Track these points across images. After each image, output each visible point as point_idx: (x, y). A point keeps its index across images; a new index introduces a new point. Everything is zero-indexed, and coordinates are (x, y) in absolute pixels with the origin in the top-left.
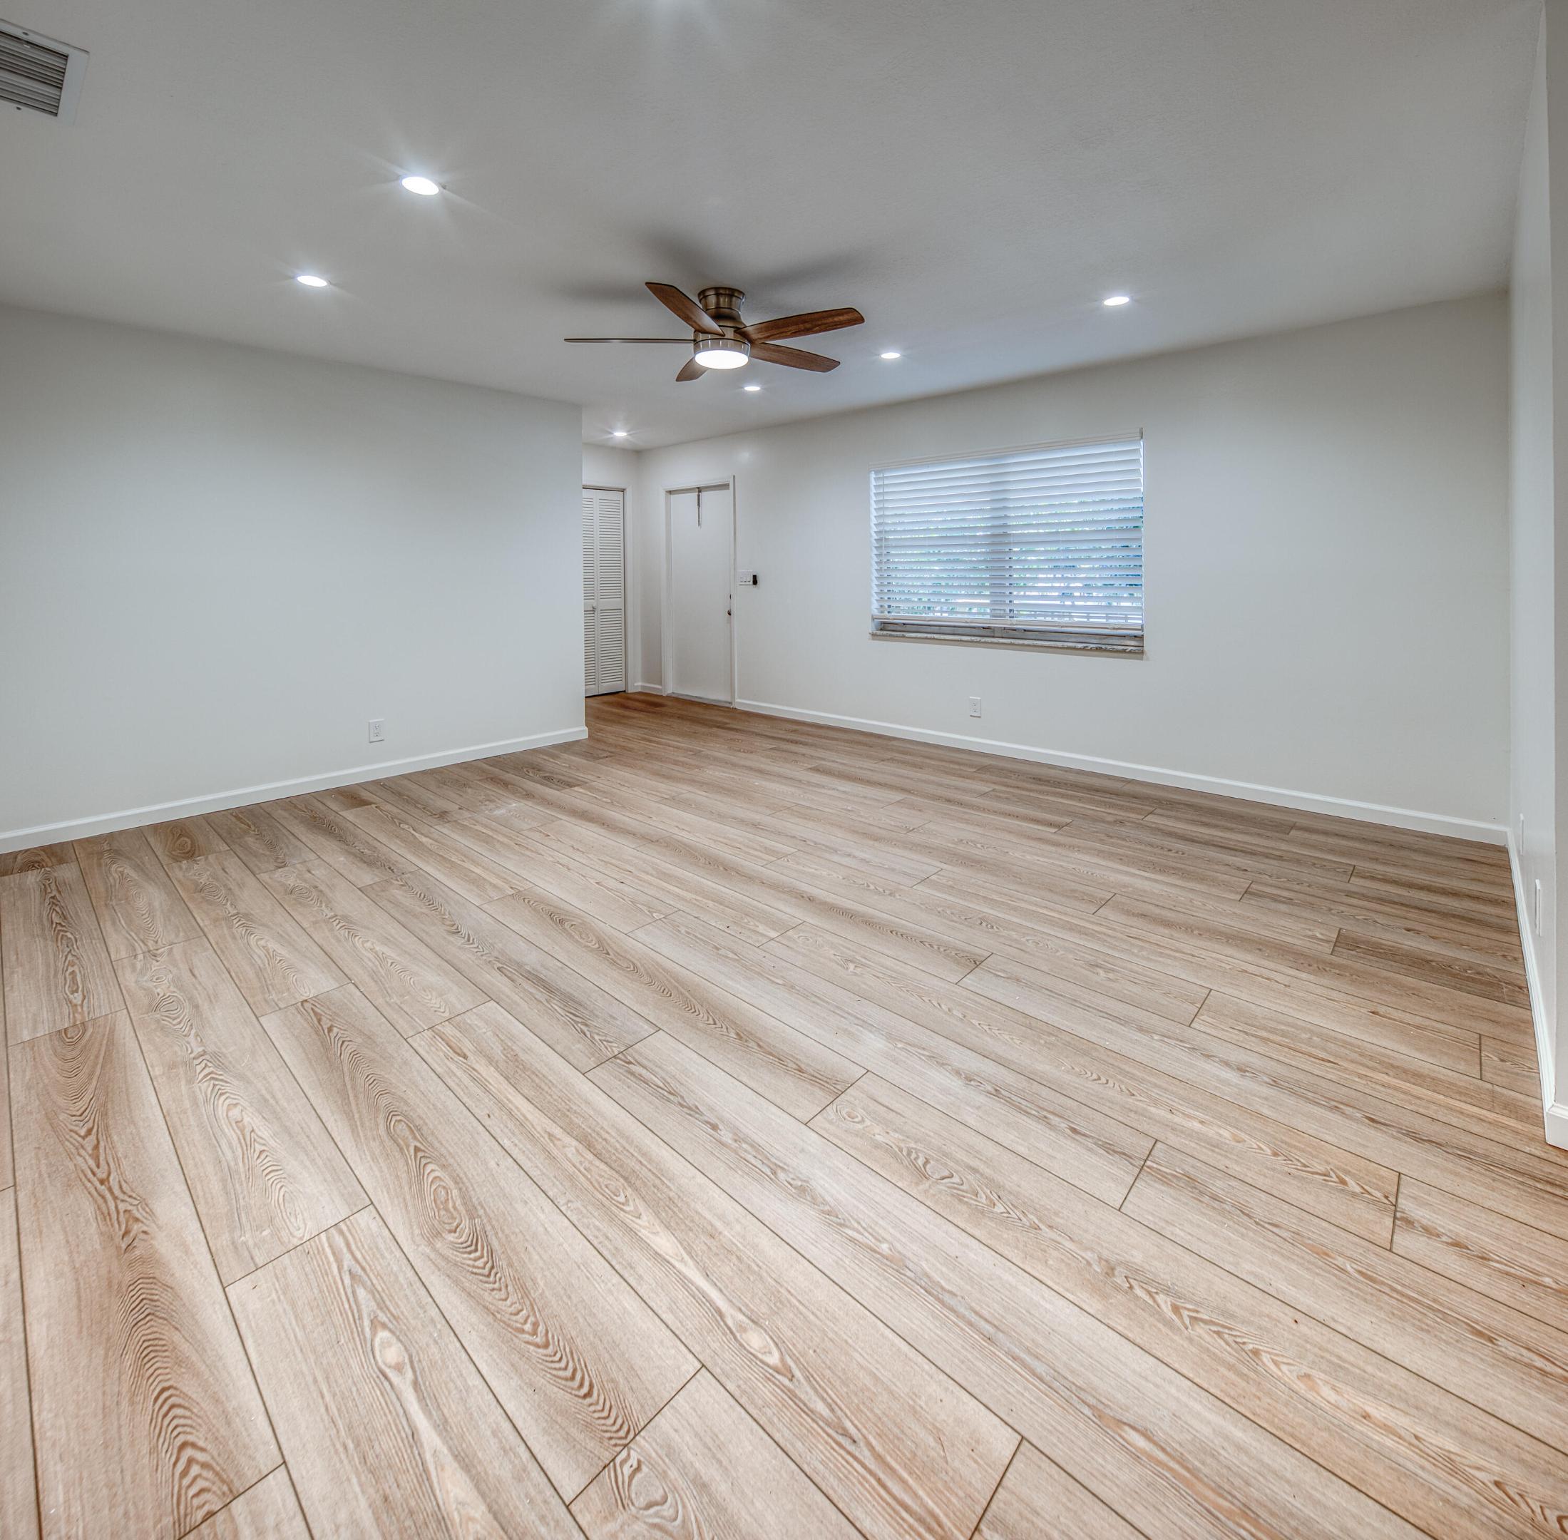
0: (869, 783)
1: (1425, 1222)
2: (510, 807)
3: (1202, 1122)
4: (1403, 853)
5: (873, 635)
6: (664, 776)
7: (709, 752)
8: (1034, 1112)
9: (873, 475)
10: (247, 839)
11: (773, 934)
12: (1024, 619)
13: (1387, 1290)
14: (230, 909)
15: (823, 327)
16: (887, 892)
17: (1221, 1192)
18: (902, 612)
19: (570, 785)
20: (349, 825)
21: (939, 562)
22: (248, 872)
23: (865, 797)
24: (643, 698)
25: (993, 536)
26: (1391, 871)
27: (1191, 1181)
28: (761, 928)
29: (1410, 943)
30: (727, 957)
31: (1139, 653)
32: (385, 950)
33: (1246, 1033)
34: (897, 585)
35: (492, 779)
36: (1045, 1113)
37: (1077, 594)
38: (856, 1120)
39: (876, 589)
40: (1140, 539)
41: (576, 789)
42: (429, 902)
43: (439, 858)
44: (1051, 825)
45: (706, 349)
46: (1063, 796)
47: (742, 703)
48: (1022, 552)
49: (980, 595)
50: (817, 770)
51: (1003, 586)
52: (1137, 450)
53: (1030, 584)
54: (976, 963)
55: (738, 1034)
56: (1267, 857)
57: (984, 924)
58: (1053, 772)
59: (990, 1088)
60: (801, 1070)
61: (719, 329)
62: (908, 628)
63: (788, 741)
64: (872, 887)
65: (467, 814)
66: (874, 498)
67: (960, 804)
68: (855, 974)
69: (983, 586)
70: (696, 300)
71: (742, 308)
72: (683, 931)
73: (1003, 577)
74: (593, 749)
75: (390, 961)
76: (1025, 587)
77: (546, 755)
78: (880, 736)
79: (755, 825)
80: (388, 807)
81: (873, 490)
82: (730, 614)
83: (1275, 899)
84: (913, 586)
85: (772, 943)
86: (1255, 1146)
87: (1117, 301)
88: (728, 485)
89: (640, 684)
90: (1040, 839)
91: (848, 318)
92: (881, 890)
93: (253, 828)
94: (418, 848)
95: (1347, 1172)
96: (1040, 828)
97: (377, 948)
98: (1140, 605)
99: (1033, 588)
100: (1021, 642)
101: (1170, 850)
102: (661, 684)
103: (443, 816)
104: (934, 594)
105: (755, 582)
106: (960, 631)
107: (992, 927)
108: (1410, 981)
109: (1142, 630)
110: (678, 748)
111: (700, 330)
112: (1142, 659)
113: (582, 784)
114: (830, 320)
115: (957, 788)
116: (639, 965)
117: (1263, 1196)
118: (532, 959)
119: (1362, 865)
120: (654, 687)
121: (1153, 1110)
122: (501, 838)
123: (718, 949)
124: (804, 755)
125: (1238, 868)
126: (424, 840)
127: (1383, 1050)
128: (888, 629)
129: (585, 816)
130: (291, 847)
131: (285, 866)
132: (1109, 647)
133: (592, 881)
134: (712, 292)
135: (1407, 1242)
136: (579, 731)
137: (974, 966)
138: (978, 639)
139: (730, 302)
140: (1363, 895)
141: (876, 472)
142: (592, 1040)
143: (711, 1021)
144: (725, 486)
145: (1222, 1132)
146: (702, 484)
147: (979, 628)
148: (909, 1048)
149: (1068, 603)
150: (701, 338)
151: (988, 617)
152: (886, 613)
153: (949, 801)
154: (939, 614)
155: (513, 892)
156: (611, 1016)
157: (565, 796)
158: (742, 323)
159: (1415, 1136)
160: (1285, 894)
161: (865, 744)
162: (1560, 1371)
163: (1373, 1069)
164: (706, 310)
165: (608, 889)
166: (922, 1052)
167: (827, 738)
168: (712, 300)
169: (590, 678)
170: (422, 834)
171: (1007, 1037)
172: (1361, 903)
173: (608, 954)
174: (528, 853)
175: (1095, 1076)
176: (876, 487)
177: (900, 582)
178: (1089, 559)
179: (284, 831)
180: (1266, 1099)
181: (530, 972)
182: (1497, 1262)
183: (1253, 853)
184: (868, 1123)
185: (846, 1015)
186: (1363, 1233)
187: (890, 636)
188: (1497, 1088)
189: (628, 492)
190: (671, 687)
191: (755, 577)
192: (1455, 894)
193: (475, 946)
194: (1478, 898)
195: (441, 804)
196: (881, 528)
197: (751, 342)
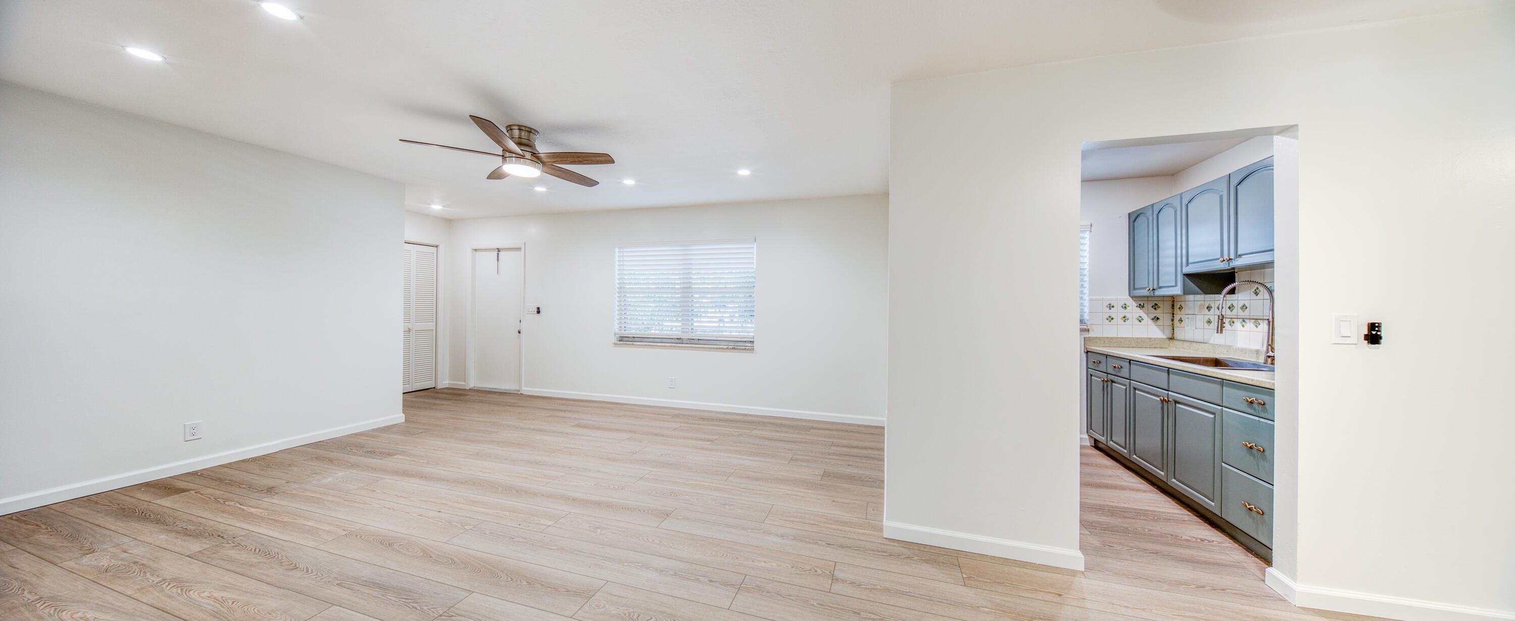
0: (611, 430)
1: (842, 578)
2: (337, 476)
3: (765, 562)
4: (851, 434)
5: (615, 344)
6: (469, 441)
7: (504, 422)
8: (693, 578)
9: (617, 250)
10: (37, 536)
11: (550, 523)
12: (698, 334)
13: (826, 607)
14: (29, 596)
15: (589, 162)
16: (620, 488)
17: (771, 589)
18: (633, 330)
19: (390, 455)
20: (165, 510)
21: (655, 302)
22: (47, 563)
23: (608, 438)
24: (450, 391)
25: (683, 288)
26: (845, 442)
27: (759, 588)
28: (542, 521)
29: (848, 471)
30: (519, 542)
31: (752, 350)
32: (225, 594)
33: (785, 520)
34: (630, 315)
35: (317, 458)
36: (698, 577)
37: (726, 320)
38: (601, 607)
39: (617, 317)
40: (753, 293)
41: (396, 456)
42: (268, 554)
43: (270, 521)
44: (708, 440)
45: (511, 162)
46: (714, 425)
47: (526, 390)
48: (700, 297)
49: (677, 321)
50: (578, 426)
51: (688, 315)
52: (753, 248)
53: (704, 315)
54: (667, 515)
55: (528, 582)
56: (801, 443)
57: (673, 495)
58: (710, 414)
59: (672, 573)
60: (568, 591)
61: (521, 152)
62: (636, 339)
63: (558, 410)
64: (612, 487)
65: (295, 486)
66: (617, 263)
67: (663, 436)
68: (601, 534)
69: (678, 316)
70: (504, 130)
71: (537, 141)
72: (488, 533)
73: (688, 311)
74: (408, 429)
75: (230, 602)
76: (701, 317)
77: (367, 436)
78: (617, 404)
79: (537, 463)
80: (210, 491)
81: (617, 259)
82: (519, 332)
83: (802, 461)
84: (639, 315)
85: (550, 528)
86: (785, 566)
87: (744, 172)
88: (520, 248)
89: (447, 382)
90: (702, 449)
91: (605, 159)
92: (617, 487)
93: (44, 527)
94: (249, 517)
95: (817, 567)
96: (703, 443)
97: (216, 595)
98: (753, 326)
99: (705, 317)
100: (697, 346)
101: (761, 445)
102: (465, 382)
103: (270, 490)
104: (651, 319)
105: (539, 312)
106: (665, 340)
107: (676, 496)
108: (847, 486)
109: (753, 338)
110: (479, 421)
111: (506, 150)
112: (753, 353)
113: (402, 453)
114: (594, 159)
115: (661, 428)
116: (455, 559)
117: (787, 586)
118: (367, 573)
119: (835, 441)
120: (459, 384)
121: (746, 562)
122: (330, 498)
123: (513, 538)
124: (569, 418)
125: (789, 450)
126: (252, 510)
127: (833, 515)
128: (623, 340)
129: (406, 474)
130: (98, 536)
131: (94, 552)
132: (738, 347)
133: (415, 515)
134: (516, 128)
135: (837, 587)
136: (398, 417)
137: (666, 516)
138: (675, 345)
139: (529, 136)
140: (834, 454)
141: (619, 248)
142: (422, 611)
143: (509, 579)
144: (519, 249)
145: (773, 564)
146: (500, 247)
147: (675, 339)
148: (631, 564)
149: (722, 325)
150: (506, 154)
151: (680, 333)
152: (623, 331)
153: (656, 435)
154: (654, 331)
155: (345, 533)
156: (435, 593)
157: (388, 462)
158: (537, 151)
159: (842, 546)
160: (806, 458)
161: (609, 408)
162: (879, 617)
163: (831, 524)
164: (512, 138)
165: (428, 517)
166: (637, 564)
167: (585, 407)
168: (516, 133)
169: (406, 380)
170: (250, 506)
171: (681, 547)
172: (835, 457)
173: (431, 557)
174: (357, 505)
175: (722, 554)
176: (618, 256)
177: (632, 313)
178: (732, 302)
179: (85, 524)
180: (791, 546)
181: (366, 581)
182: (864, 585)
183: (795, 442)
184: (607, 606)
185: (595, 557)
186: (821, 589)
187: (625, 344)
188: (871, 521)
189: (441, 248)
190: (473, 382)
191: (538, 308)
192: (866, 448)
193: (315, 573)
194: (873, 448)
195: (270, 482)
196: (621, 281)
197: (543, 163)
